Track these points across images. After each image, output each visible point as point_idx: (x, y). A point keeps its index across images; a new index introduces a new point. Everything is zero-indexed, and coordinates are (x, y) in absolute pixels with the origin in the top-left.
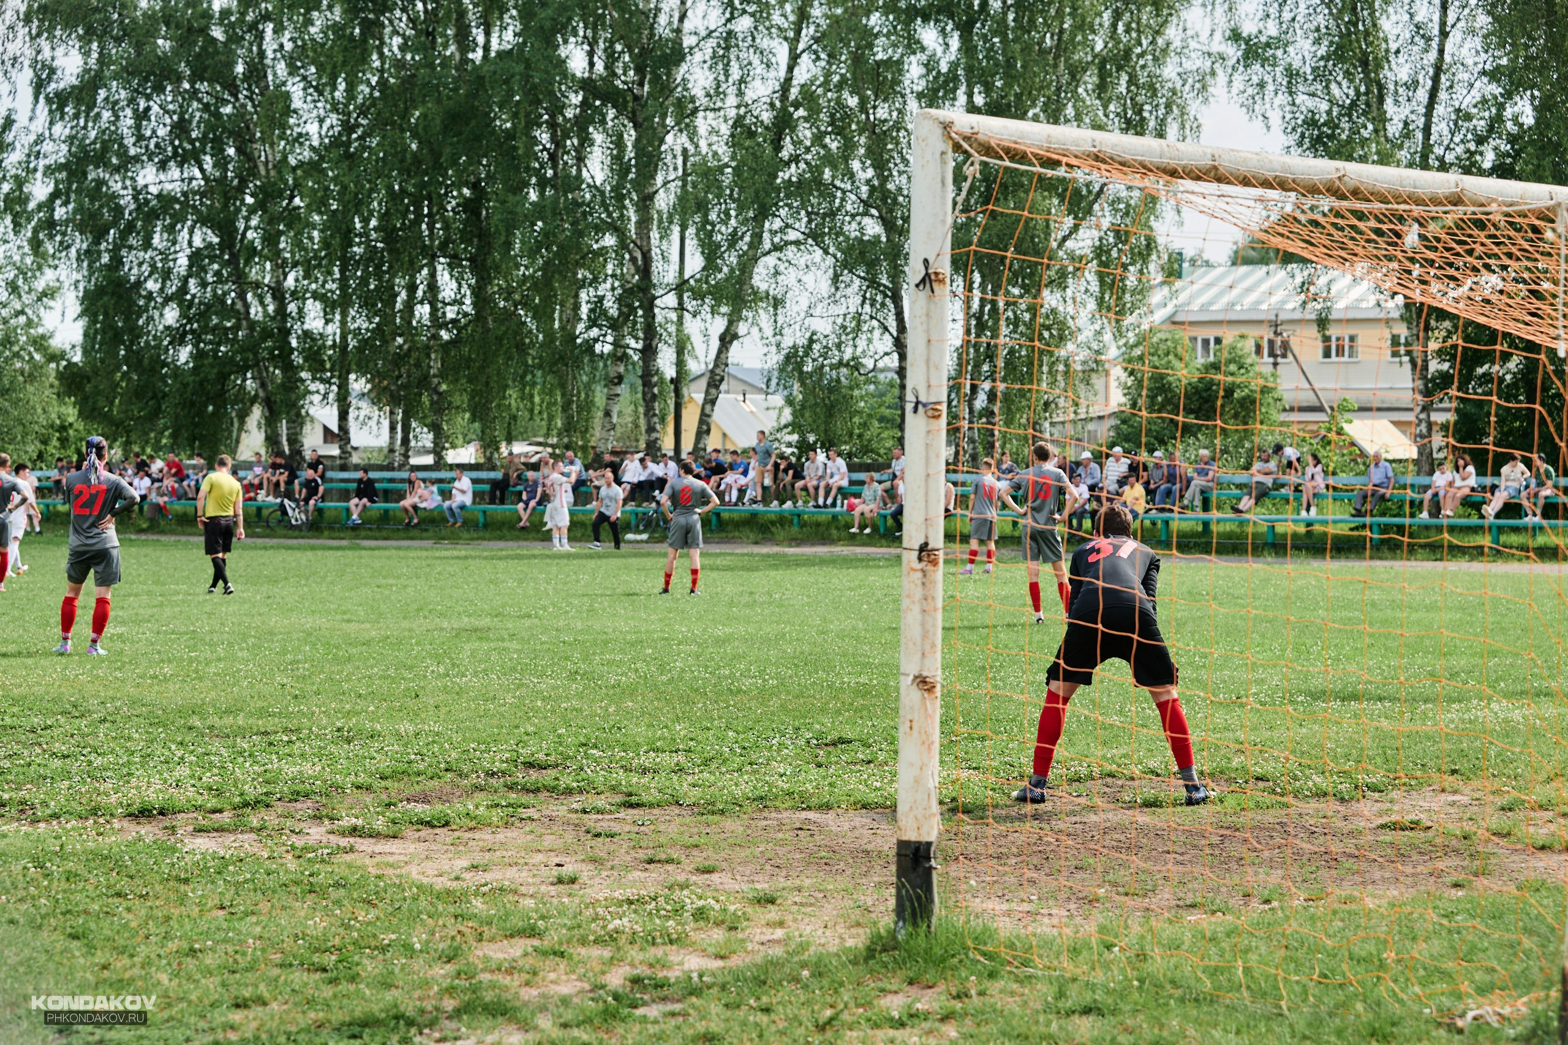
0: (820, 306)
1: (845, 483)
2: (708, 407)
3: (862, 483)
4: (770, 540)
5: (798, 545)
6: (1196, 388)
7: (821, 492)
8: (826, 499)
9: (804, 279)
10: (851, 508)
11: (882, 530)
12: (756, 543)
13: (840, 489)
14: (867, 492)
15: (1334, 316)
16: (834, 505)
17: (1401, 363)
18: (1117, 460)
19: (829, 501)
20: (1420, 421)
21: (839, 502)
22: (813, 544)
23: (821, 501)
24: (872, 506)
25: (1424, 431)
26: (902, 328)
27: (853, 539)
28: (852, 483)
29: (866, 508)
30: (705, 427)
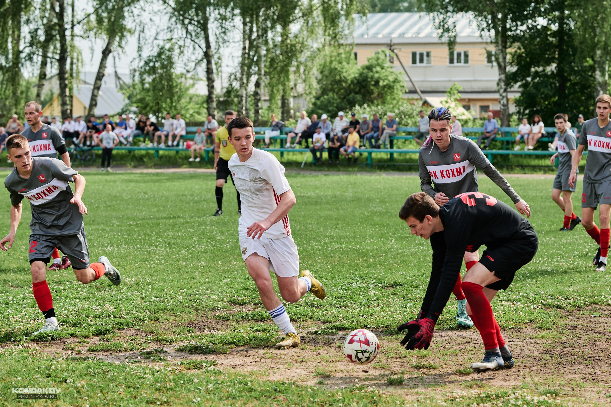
0: (162, 33)
1: (184, 133)
2: (96, 91)
3: (194, 133)
4: (142, 165)
5: (160, 168)
6: (358, 80)
7: (170, 138)
8: (173, 141)
9: (153, 18)
10: (189, 147)
11: (206, 159)
12: (135, 167)
13: (182, 137)
14: (198, 138)
15: (458, 40)
16: (178, 145)
17: (492, 66)
18: (341, 119)
19: (175, 143)
20: (503, 97)
21: (181, 143)
22: (169, 167)
23: (170, 143)
24: (200, 146)
25: (505, 102)
26: (208, 46)
27: (191, 165)
28: (187, 133)
29: (197, 147)
30: (94, 103)
